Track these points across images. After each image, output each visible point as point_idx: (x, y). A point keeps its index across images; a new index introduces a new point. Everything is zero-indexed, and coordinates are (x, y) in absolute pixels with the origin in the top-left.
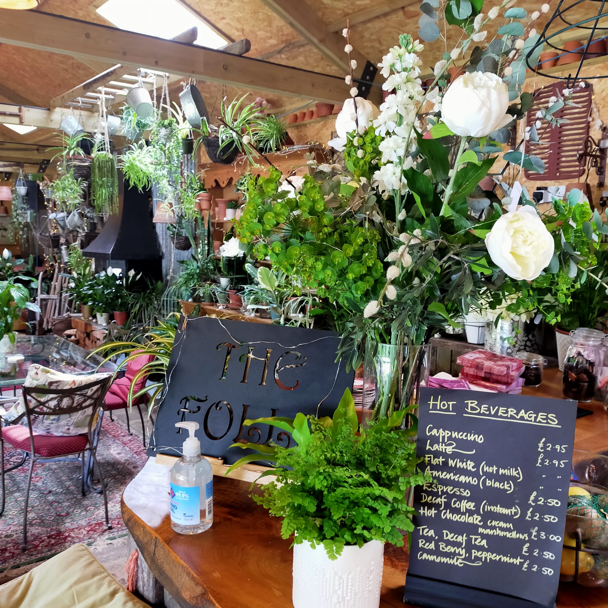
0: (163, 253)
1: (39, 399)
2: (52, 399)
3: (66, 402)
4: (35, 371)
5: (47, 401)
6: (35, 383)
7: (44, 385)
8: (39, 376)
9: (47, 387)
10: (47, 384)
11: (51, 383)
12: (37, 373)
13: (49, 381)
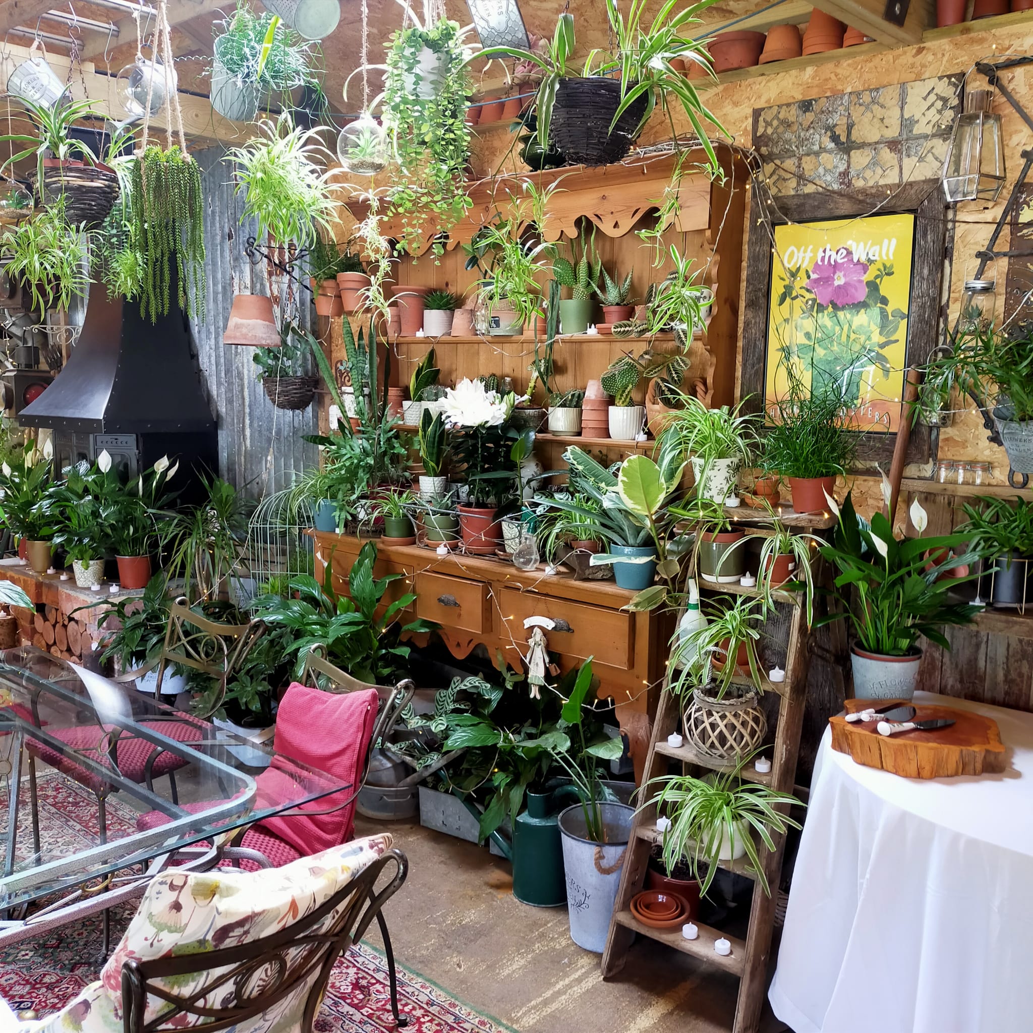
0: (218, 415)
1: (175, 991)
2: (220, 981)
3: (260, 977)
4: (172, 896)
5: (204, 993)
6: (168, 942)
7: (202, 942)
8: (185, 913)
9: (210, 948)
10: (209, 937)
11: (224, 932)
12: (177, 907)
13: (220, 923)
